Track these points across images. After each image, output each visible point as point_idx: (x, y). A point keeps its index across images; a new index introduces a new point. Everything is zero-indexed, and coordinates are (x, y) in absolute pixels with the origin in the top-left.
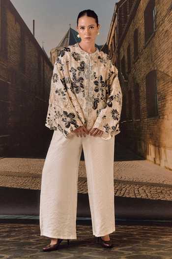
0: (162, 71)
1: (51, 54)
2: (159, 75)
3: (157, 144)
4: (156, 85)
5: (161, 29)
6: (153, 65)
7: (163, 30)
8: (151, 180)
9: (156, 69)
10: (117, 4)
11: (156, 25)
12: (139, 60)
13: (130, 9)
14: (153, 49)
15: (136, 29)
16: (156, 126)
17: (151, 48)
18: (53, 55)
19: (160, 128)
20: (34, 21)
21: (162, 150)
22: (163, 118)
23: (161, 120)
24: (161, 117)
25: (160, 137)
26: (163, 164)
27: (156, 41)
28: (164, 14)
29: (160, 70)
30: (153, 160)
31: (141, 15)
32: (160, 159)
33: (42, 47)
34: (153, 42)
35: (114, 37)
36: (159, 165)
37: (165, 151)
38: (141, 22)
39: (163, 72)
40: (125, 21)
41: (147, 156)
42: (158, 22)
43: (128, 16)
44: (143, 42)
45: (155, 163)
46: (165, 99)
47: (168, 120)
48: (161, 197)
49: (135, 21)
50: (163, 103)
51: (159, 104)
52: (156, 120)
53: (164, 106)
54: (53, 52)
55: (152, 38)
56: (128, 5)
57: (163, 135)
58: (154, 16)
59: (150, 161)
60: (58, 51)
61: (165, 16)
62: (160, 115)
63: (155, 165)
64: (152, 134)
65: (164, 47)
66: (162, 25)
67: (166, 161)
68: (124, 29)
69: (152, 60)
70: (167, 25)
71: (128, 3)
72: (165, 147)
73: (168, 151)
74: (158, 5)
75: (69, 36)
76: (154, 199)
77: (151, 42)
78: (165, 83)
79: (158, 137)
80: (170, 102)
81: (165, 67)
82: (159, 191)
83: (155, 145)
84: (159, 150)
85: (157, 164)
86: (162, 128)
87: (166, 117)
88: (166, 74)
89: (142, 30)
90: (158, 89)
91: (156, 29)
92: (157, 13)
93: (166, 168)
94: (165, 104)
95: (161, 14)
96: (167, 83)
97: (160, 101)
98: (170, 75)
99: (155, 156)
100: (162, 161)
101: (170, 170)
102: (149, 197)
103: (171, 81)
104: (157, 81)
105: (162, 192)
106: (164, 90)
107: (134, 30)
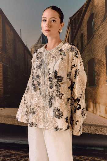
0: (98, 58)
1: (31, 49)
2: (96, 61)
3: (95, 102)
4: (94, 67)
5: (97, 33)
6: (92, 55)
7: (99, 33)
8: (90, 122)
9: (94, 57)
10: (70, 18)
11: (94, 31)
12: (84, 52)
13: (78, 21)
14: (92, 45)
15: (82, 33)
16: (94, 92)
17: (91, 45)
18: (33, 49)
19: (96, 93)
20: (21, 29)
21: (98, 105)
22: (98, 87)
23: (97, 88)
24: (97, 86)
25: (96, 98)
26: (98, 113)
27: (94, 40)
29: (97, 58)
30: (92, 111)
31: (85, 24)
32: (96, 110)
33: (26, 45)
34: (92, 41)
35: (68, 38)
36: (96, 114)
37: (99, 106)
38: (85, 29)
39: (98, 59)
40: (76, 28)
41: (89, 109)
42: (95, 28)
43: (77, 25)
44: (86, 41)
45: (93, 113)
46: (99, 75)
47: (101, 88)
48: (97, 132)
49: (81, 28)
50: (98, 78)
51: (96, 78)
52: (94, 88)
53: (99, 79)
54: (32, 48)
55: (92, 38)
56: (77, 19)
57: (98, 97)
58: (93, 25)
59: (90, 111)
60: (35, 47)
61: (100, 25)
62: (96, 85)
63: (92, 114)
64: (91, 96)
65: (99, 44)
66: (98, 31)
67: (100, 112)
68: (75, 34)
69: (92, 52)
70: (101, 31)
71: (77, 17)
72: (99, 104)
73: (101, 106)
74: (95, 19)
75: (42, 38)
76: (93, 133)
78: (100, 66)
79: (95, 98)
80: (102, 77)
81: (100, 56)
82: (96, 129)
83: (93, 102)
84: (96, 105)
85: (95, 114)
86: (98, 93)
87: (100, 86)
88: (100, 60)
89: (86, 34)
90: (95, 69)
91: (94, 33)
92: (95, 23)
93: (100, 116)
94: (99, 78)
95: (97, 24)
96: (101, 66)
97: (97, 77)
98: (103, 61)
99: (94, 109)
100: (97, 112)
101: (102, 117)
102: (90, 132)
103: (104, 65)
104: (95, 64)
105: (97, 129)
106: (99, 70)
107: (81, 34)
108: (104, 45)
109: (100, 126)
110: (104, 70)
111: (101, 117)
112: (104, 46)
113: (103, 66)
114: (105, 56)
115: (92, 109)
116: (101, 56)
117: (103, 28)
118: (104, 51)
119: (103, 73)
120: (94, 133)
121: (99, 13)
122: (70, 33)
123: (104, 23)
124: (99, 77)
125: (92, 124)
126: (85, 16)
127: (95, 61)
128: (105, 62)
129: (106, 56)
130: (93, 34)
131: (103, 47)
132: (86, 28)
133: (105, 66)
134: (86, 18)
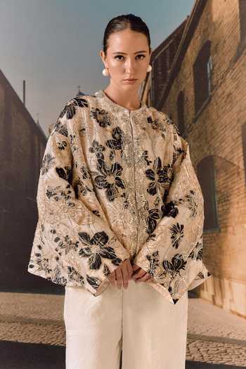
0: (223, 156)
2: (218, 163)
3: (217, 273)
4: (213, 179)
5: (220, 91)
6: (209, 149)
7: (224, 93)
8: (207, 331)
9: (212, 153)
11: (212, 86)
13: (171, 62)
15: (181, 92)
16: (214, 244)
17: (204, 121)
19: (220, 248)
20: (24, 82)
21: (226, 282)
22: (226, 232)
23: (222, 235)
24: (222, 230)
25: (221, 261)
26: (227, 306)
27: (213, 108)
28: (224, 68)
29: (220, 155)
30: (211, 299)
31: (188, 70)
32: (222, 297)
34: (208, 112)
36: (222, 307)
37: (230, 285)
38: (188, 81)
39: (225, 159)
40: (164, 80)
41: (202, 292)
42: (215, 80)
44: (192, 112)
45: (214, 303)
46: (228, 200)
47: (234, 234)
48: (225, 360)
49: (179, 80)
50: (225, 208)
51: (219, 209)
52: (214, 235)
53: (227, 212)
55: (207, 105)
57: (226, 259)
58: (209, 72)
59: (205, 299)
61: (227, 72)
62: (221, 226)
63: (211, 306)
65: (226, 119)
66: (223, 85)
67: (232, 301)
68: (163, 93)
69: (206, 139)
70: (229, 86)
71: (168, 52)
72: (229, 278)
73: (235, 284)
74: (215, 55)
76: (214, 362)
77: (205, 111)
78: (228, 176)
79: (217, 261)
80: (236, 206)
81: (228, 150)
82: (223, 349)
84: (220, 282)
85: (218, 306)
86: (225, 248)
87: (230, 229)
88: (229, 162)
89: (190, 94)
90: (216, 186)
91: (212, 91)
92: (213, 67)
93: (232, 312)
94: (228, 209)
95: (219, 67)
96: (231, 176)
97: (221, 205)
98: (236, 163)
99: (215, 293)
100: (225, 300)
101: (239, 315)
102: (206, 360)
103: (239, 173)
104: (215, 173)
105: (226, 351)
106: (226, 187)
107: (178, 93)
108: (238, 121)
109: (235, 342)
110: (240, 185)
111: (236, 316)
112: (239, 125)
113: (236, 175)
114: (241, 150)
115: (211, 292)
116: (232, 152)
117: (234, 79)
118: (238, 137)
119: (239, 196)
120: (219, 362)
121: (225, 42)
122: (149, 91)
123: (238, 66)
124: (227, 204)
125: (212, 335)
126: (189, 50)
127: (216, 164)
128: (242, 167)
129: (243, 152)
130: (210, 94)
131: (236, 128)
132: (190, 80)
133: (243, 176)
134: (191, 53)
